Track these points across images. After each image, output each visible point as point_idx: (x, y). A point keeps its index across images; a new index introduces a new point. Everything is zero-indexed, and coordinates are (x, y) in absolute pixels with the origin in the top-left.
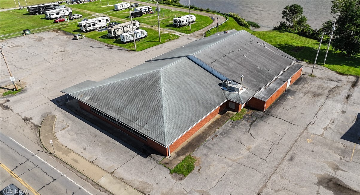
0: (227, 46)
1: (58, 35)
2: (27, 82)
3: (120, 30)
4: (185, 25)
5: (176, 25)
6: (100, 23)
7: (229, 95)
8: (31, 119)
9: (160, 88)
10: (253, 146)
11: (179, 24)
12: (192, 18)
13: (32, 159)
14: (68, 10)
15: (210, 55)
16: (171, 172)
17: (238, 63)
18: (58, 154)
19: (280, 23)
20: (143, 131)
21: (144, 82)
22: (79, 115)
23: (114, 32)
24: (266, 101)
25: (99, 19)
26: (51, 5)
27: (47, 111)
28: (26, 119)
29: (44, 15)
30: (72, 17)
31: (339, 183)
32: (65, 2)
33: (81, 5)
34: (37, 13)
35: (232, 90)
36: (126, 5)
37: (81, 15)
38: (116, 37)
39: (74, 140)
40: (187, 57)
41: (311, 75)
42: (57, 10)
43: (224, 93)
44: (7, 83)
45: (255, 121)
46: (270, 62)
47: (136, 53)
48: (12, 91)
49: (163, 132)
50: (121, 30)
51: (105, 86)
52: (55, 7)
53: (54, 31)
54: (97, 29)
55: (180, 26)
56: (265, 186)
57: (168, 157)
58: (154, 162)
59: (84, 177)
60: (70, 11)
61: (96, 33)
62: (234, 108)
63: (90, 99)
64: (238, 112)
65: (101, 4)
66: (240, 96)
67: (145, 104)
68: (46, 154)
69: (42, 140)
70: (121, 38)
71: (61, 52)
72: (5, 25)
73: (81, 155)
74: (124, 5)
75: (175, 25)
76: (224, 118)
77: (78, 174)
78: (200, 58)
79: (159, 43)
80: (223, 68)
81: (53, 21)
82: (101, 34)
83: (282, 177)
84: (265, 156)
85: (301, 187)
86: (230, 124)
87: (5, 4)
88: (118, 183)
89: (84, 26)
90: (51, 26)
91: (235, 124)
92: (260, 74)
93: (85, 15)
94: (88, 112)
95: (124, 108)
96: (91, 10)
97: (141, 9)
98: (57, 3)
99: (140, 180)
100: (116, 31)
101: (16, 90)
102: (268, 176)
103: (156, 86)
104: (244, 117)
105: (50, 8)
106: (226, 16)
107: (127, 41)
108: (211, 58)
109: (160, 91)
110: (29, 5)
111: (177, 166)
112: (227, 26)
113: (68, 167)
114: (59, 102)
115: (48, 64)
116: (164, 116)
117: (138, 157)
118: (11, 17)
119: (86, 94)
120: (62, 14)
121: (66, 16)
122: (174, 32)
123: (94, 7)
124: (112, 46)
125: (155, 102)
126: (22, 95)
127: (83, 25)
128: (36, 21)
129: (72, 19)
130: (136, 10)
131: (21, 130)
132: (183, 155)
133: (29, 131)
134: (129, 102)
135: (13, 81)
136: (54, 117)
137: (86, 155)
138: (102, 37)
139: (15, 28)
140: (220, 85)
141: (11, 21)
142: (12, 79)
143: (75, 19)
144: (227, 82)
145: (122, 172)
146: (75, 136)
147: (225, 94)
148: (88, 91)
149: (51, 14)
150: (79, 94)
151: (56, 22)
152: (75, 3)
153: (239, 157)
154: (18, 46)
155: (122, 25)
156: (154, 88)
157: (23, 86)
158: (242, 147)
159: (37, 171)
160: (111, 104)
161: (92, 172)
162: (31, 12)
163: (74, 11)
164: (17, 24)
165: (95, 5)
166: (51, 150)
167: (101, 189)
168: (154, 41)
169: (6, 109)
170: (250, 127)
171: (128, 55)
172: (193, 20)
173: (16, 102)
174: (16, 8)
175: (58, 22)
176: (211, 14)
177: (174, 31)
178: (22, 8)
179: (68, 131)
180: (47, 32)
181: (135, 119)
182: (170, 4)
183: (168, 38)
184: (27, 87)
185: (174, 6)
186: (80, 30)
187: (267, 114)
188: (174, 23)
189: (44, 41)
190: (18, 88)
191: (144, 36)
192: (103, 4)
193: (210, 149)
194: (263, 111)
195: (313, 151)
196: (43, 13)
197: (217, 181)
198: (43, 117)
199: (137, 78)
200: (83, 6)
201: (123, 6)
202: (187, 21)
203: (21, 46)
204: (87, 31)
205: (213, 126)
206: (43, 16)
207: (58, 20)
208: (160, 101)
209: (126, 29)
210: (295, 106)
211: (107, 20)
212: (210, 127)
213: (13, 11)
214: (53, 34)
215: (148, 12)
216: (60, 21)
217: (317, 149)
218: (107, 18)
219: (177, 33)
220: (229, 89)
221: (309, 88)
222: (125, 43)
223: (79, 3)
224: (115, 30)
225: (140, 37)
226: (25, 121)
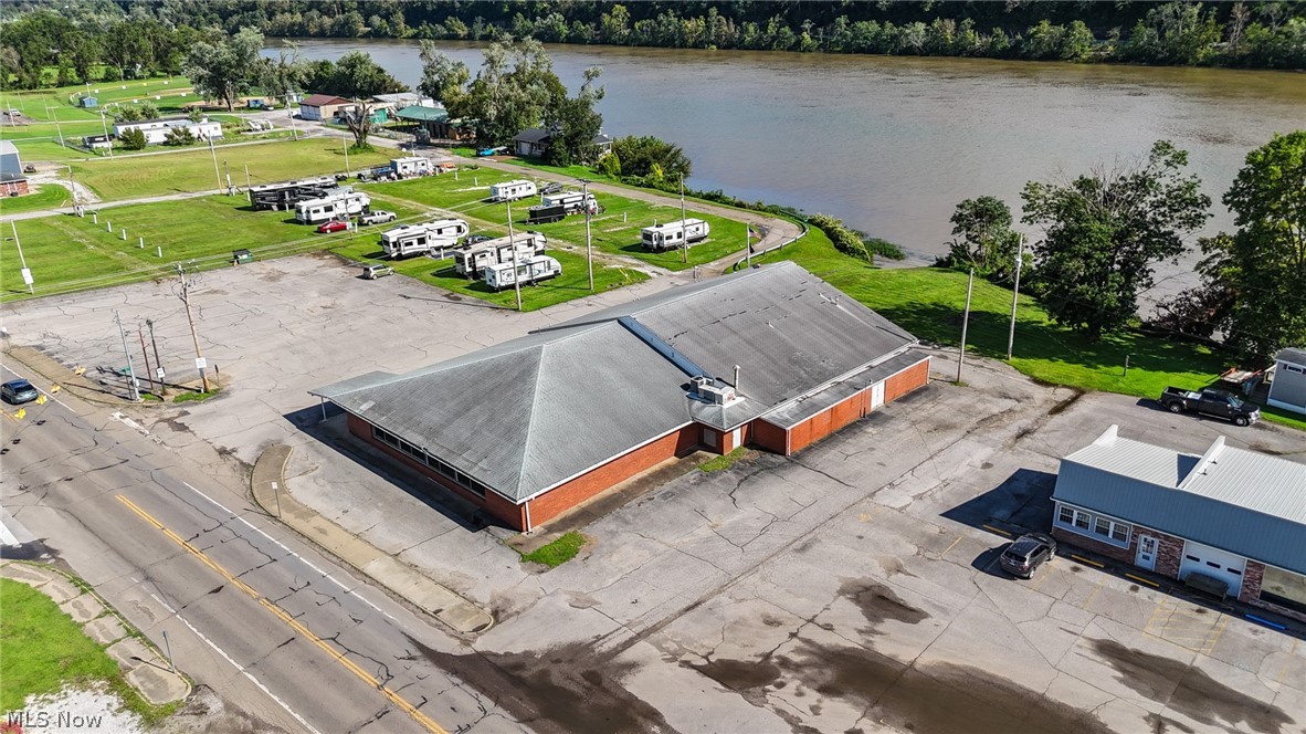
0: (729, 300)
1: (324, 266)
2: (232, 375)
3: (488, 255)
4: (674, 248)
5: (647, 248)
6: (440, 236)
7: (700, 409)
8: (234, 450)
9: (534, 385)
10: (726, 522)
11: (658, 245)
12: (697, 229)
13: (231, 524)
14: (358, 200)
15: (676, 319)
16: (524, 559)
17: (745, 340)
18: (286, 516)
19: (952, 245)
20: (475, 473)
21: (501, 372)
22: (344, 448)
23: (472, 261)
24: (789, 428)
25: (439, 225)
26: (313, 185)
27: (273, 437)
28: (225, 451)
29: (293, 211)
30: (366, 219)
31: (885, 595)
32: (355, 174)
33: (399, 184)
34: (275, 207)
35: (710, 398)
36: (524, 187)
37: (394, 214)
38: (476, 274)
39: (326, 495)
40: (619, 322)
41: (956, 383)
42: (328, 201)
43: (690, 406)
44: (184, 376)
45: (755, 474)
46: (836, 341)
47: (518, 316)
48: (196, 394)
49: (517, 474)
50: (492, 254)
51: (411, 380)
52: (325, 190)
53: (315, 255)
54: (429, 252)
55: (660, 249)
56: (720, 590)
57: (524, 534)
58: (491, 542)
59: (335, 559)
60: (365, 201)
61: (424, 263)
62: (713, 444)
63: (372, 409)
64: (722, 454)
65: (455, 183)
66: (724, 413)
67: (491, 419)
68: (261, 517)
69: (255, 492)
70: (488, 277)
71: (325, 308)
72: (185, 237)
73: (335, 521)
74: (517, 188)
75: (646, 245)
76: (684, 463)
77: (325, 553)
78: (647, 324)
79: (587, 292)
80: (700, 351)
81: (315, 227)
82: (439, 266)
83: (763, 579)
84: (744, 540)
85: (797, 596)
86: (693, 477)
87: (189, 178)
88: (404, 571)
89: (395, 244)
90: (308, 240)
91: (706, 478)
92: (796, 368)
93: (401, 213)
94: (366, 441)
95: (442, 426)
96: (424, 201)
97: (562, 201)
98: (331, 180)
99: (454, 569)
100: (477, 257)
101: (206, 391)
102: (734, 576)
103: (525, 382)
104: (734, 465)
105: (310, 193)
106: (806, 223)
107: (503, 284)
108: (675, 324)
109: (531, 392)
110: (254, 182)
111: (539, 551)
112: (797, 251)
113: (305, 540)
114: (301, 420)
115: (289, 337)
116: (527, 443)
117: (460, 530)
118: (203, 215)
119: (365, 398)
120: (340, 209)
121: (350, 214)
122: (638, 266)
123: (434, 192)
124: (460, 296)
125: (515, 415)
126: (219, 403)
127: (392, 240)
128: (270, 227)
129: (367, 225)
130: (549, 202)
131: (212, 472)
132: (560, 530)
133: (230, 473)
134: (458, 415)
135: (201, 369)
136: (287, 449)
137: (347, 521)
138: (440, 274)
139: (213, 245)
140: (686, 387)
141: (203, 225)
142: (201, 363)
143: (376, 223)
144: (699, 381)
145: (417, 555)
146: (328, 488)
147: (690, 408)
148: (371, 390)
149: (312, 209)
150: (350, 397)
151: (321, 231)
152: (384, 178)
153: (686, 540)
154: (216, 292)
155: (496, 242)
156: (520, 385)
157: (222, 384)
158: (702, 521)
159: (240, 545)
160: (417, 419)
161: (353, 551)
162: (258, 204)
163: (376, 201)
164: (219, 236)
165: (438, 185)
166: (274, 510)
167: (367, 580)
168: (576, 286)
169: (180, 430)
170: (739, 485)
171: (498, 319)
172: (700, 232)
173: (202, 417)
174: (217, 192)
175: (328, 231)
176: (764, 217)
177: (641, 263)
178: (233, 190)
179: (315, 479)
180: (295, 258)
181: (463, 448)
182: (654, 187)
183: (615, 280)
184: (232, 384)
185: (667, 191)
186: (384, 254)
187: (792, 462)
188: (645, 241)
189: (284, 281)
190: (211, 387)
191: (551, 273)
192: (461, 184)
193: (627, 523)
194: (784, 454)
195: (861, 537)
196: (291, 207)
197: (617, 578)
198: (263, 448)
199: (486, 363)
200: (404, 187)
201: (514, 190)
202: (679, 236)
203: (223, 292)
204: (400, 257)
205: (650, 479)
206: (290, 213)
207: (328, 226)
208: (526, 412)
209: (505, 254)
210: (872, 449)
211: (459, 229)
212: (643, 483)
213: (210, 198)
214: (311, 263)
215: (582, 209)
216: (333, 230)
217: (874, 533)
218: (459, 222)
219: (647, 269)
220: (702, 396)
221: (933, 410)
222: (497, 291)
223: (393, 179)
224: (473, 255)
225: (541, 275)
226: (220, 454)
